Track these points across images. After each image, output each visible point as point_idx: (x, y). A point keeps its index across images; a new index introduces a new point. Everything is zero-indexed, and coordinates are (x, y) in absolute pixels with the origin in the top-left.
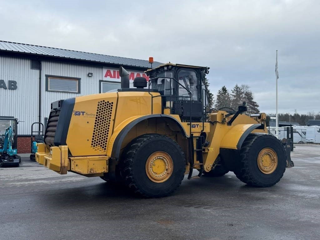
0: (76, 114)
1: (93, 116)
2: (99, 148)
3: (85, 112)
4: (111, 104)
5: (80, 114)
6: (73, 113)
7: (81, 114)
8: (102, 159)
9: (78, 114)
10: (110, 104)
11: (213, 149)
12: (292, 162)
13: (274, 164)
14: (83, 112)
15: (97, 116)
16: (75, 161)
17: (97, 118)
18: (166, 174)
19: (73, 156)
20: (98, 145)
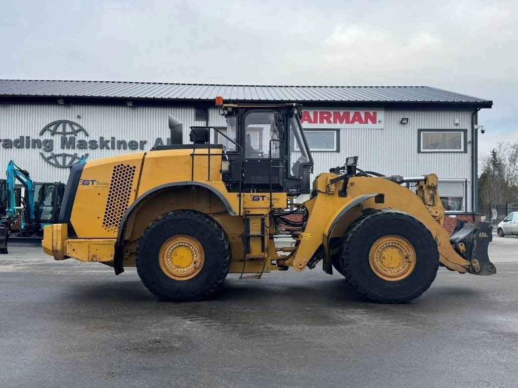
0: (84, 184)
1: (106, 186)
2: (113, 228)
3: (95, 181)
4: (133, 169)
5: (89, 184)
6: (80, 183)
7: (91, 183)
8: (108, 243)
9: (86, 183)
10: (131, 168)
11: (309, 235)
12: (491, 264)
13: (408, 264)
14: (93, 181)
15: (112, 185)
16: (72, 244)
17: (111, 188)
18: (193, 268)
19: (79, 237)
20: (112, 225)
